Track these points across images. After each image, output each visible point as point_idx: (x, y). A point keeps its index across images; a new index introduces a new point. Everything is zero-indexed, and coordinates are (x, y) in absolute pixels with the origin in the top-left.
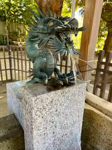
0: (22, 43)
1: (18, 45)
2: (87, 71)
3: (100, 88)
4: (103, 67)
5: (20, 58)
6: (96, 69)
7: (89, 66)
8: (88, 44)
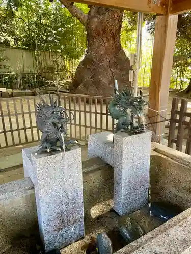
0: (60, 82)
1: (55, 86)
2: (159, 122)
3: (176, 143)
4: (178, 117)
5: (73, 109)
6: (169, 120)
7: (161, 116)
8: (159, 91)
